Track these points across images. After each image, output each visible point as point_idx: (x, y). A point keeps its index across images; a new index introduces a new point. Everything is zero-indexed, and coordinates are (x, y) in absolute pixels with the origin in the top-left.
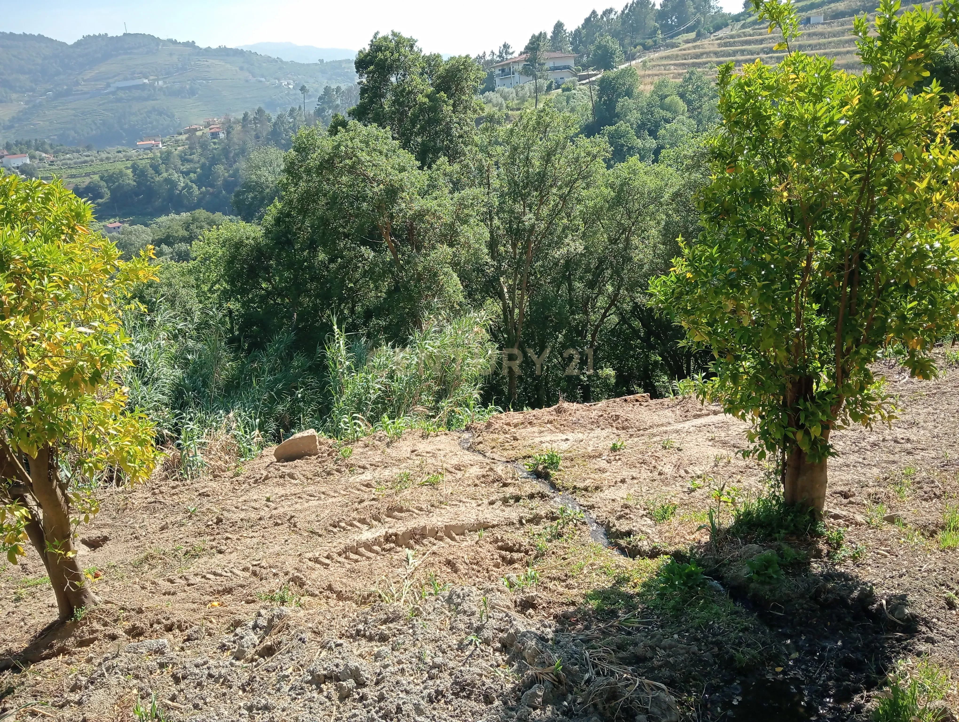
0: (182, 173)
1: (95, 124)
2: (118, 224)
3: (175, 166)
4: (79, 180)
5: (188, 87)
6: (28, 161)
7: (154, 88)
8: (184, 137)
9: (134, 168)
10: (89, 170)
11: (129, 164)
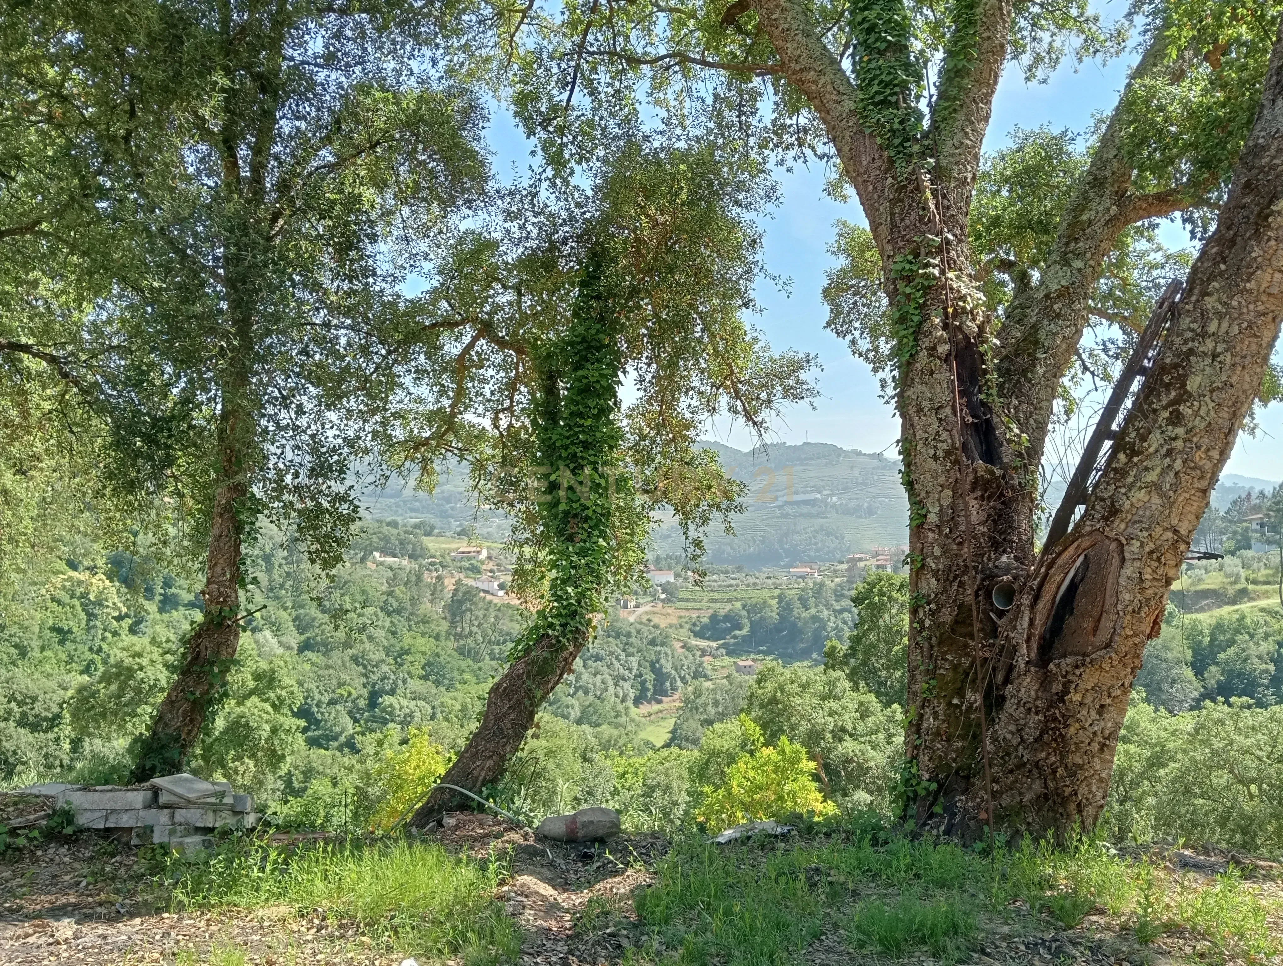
0: (834, 611)
1: (755, 541)
2: (750, 663)
3: (827, 601)
4: (719, 605)
5: (866, 505)
6: (672, 580)
7: (826, 505)
8: (845, 566)
9: (781, 598)
10: (731, 595)
11: (777, 592)
